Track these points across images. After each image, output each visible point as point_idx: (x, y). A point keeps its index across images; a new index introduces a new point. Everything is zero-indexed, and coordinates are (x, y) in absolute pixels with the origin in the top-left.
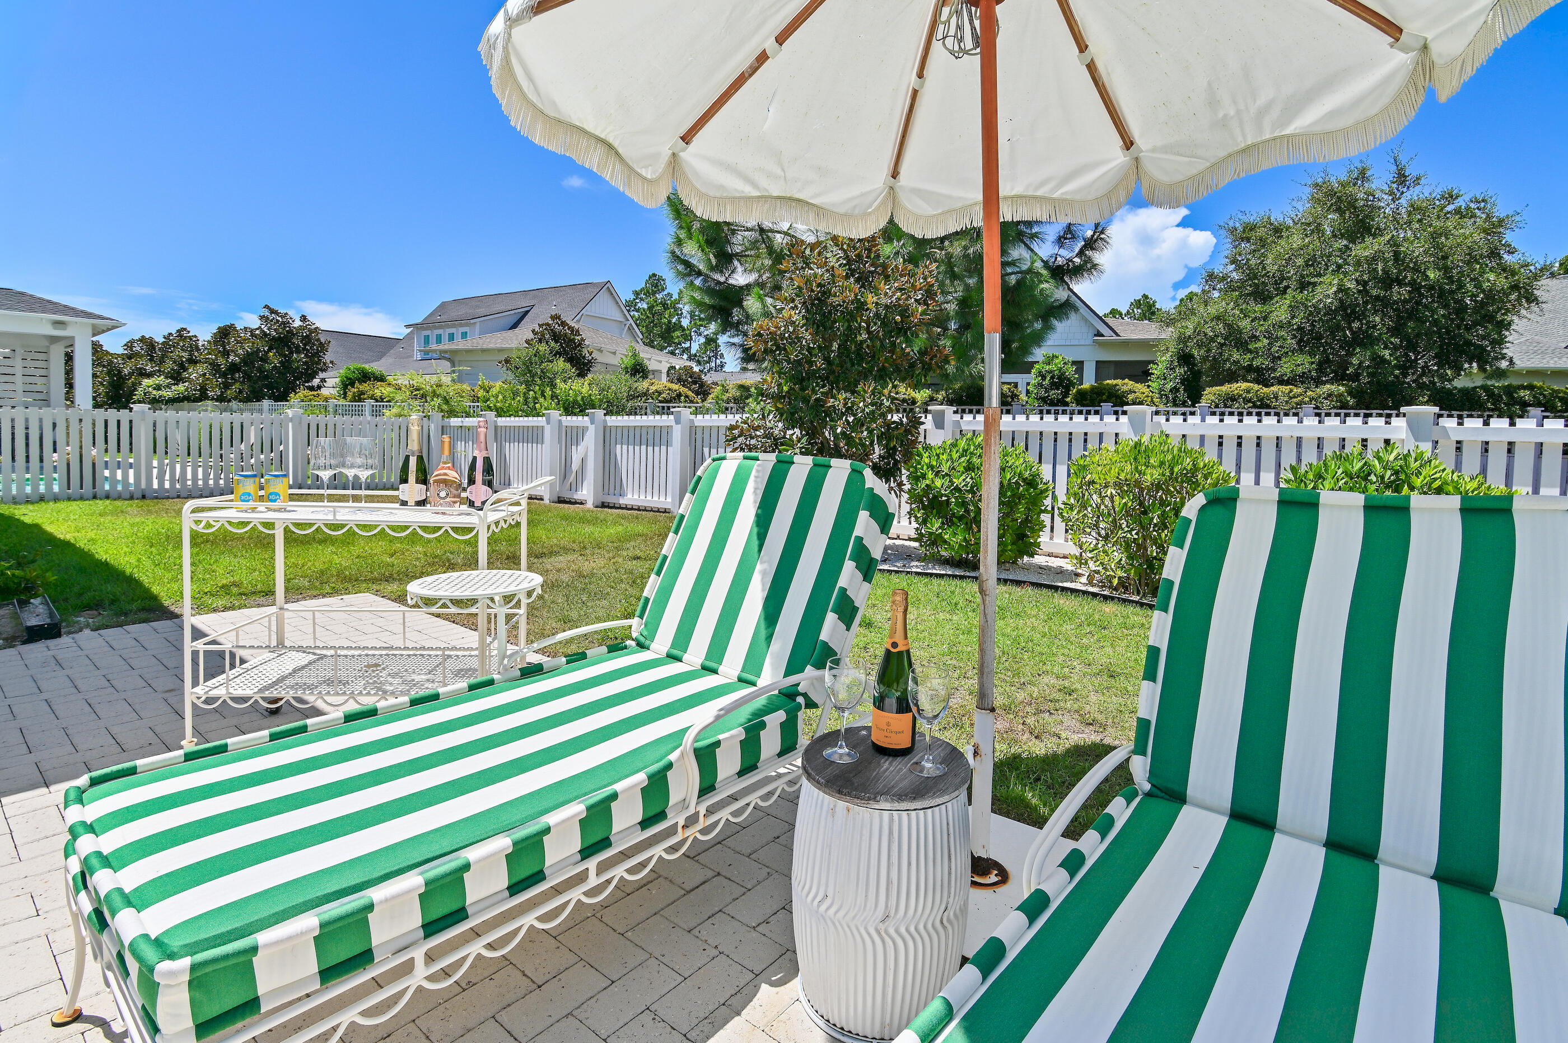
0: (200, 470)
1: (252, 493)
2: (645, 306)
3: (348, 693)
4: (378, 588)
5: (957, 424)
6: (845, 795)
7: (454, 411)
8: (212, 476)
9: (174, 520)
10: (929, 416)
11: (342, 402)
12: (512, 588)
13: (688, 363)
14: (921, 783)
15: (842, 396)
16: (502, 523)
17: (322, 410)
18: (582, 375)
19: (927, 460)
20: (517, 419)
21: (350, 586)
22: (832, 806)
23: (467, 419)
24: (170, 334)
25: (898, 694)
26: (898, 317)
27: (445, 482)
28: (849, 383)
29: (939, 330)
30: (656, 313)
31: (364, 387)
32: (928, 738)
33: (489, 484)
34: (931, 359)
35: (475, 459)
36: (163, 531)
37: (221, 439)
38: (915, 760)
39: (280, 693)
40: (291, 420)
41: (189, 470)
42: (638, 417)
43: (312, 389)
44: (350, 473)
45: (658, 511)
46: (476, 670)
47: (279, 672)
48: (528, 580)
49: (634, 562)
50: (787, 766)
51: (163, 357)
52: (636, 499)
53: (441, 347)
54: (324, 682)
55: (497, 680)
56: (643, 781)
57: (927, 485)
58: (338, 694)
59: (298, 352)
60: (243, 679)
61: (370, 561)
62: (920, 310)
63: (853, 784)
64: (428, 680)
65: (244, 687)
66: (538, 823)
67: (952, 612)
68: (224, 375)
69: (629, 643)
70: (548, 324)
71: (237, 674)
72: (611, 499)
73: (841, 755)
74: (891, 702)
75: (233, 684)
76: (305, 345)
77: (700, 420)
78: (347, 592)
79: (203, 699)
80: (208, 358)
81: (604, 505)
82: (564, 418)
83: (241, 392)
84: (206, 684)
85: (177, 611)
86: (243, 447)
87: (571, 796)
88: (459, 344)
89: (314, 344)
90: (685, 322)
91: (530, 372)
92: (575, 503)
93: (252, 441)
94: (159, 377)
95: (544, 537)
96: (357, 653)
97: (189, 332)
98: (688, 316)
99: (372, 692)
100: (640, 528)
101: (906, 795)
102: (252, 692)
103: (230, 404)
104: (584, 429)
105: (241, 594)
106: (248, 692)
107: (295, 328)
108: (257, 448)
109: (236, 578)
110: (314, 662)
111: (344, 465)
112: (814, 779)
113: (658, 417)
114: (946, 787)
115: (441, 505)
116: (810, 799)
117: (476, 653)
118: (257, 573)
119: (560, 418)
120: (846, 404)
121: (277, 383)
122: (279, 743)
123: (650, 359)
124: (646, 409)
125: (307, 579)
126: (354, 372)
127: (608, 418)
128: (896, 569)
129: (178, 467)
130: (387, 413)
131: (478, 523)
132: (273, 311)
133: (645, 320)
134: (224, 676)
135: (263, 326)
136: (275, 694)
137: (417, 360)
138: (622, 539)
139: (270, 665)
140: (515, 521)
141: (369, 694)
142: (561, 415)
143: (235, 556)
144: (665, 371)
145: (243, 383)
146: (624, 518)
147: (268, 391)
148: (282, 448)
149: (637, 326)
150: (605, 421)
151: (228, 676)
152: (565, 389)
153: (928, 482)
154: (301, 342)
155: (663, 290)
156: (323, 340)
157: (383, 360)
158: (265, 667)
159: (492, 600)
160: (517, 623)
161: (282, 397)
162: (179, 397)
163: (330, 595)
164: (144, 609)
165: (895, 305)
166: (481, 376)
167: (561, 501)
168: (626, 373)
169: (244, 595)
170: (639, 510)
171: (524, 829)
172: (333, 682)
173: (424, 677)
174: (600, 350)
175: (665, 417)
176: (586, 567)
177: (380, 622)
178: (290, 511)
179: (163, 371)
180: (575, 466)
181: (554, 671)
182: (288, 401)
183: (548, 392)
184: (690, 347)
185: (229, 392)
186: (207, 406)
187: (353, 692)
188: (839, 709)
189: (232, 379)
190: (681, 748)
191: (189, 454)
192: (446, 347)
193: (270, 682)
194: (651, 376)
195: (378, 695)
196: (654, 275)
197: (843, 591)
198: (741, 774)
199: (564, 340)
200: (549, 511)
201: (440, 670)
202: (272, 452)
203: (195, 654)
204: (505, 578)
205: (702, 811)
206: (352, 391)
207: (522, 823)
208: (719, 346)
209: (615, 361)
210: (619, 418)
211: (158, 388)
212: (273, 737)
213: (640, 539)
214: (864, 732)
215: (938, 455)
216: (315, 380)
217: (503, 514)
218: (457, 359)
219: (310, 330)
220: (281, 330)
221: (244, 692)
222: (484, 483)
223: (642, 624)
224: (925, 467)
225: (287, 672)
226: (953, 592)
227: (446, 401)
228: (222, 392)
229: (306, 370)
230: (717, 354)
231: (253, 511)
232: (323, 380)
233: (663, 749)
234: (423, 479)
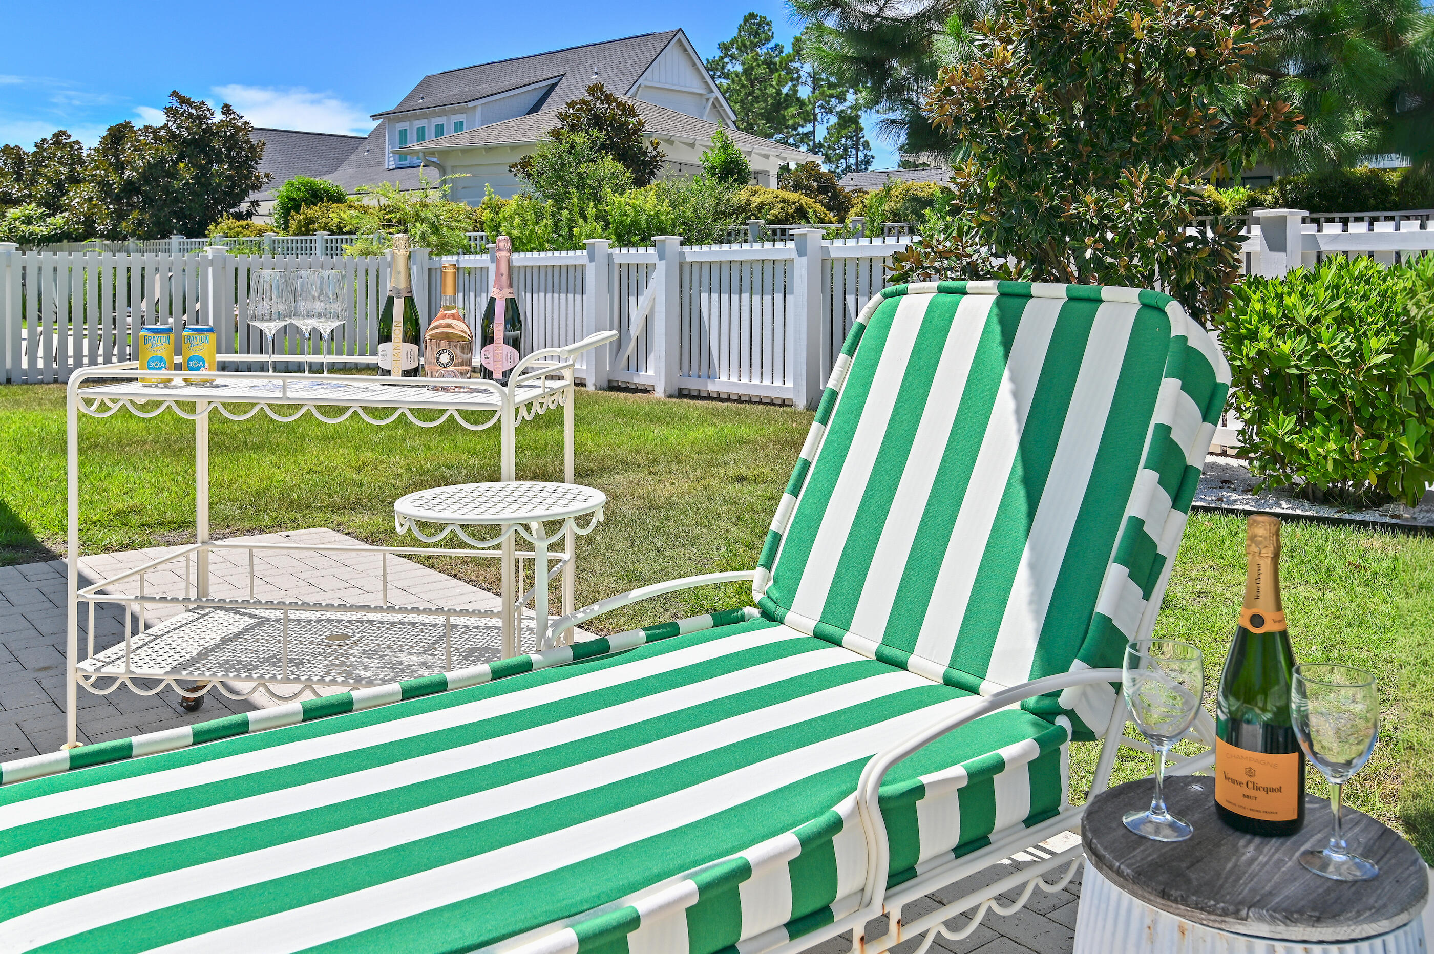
0: (86, 342)
1: (165, 357)
2: (739, 68)
3: (303, 678)
4: (340, 519)
5: (1311, 240)
6: (1176, 901)
7: (446, 244)
8: (101, 352)
9: (50, 415)
10: (1256, 230)
11: (282, 236)
12: (558, 510)
13: (811, 158)
14: (1328, 891)
15: (1090, 197)
16: (536, 408)
17: (255, 249)
18: (640, 182)
19: (1258, 306)
20: (542, 254)
21: (299, 516)
22: (1148, 921)
23: (466, 257)
24: (44, 140)
25: (1267, 716)
26: (1192, 49)
27: (448, 337)
28: (1106, 172)
29: (1264, 78)
30: (756, 79)
31: (314, 211)
32: (1334, 806)
33: (515, 343)
34: (1259, 123)
35: (492, 302)
36: (36, 430)
37: (115, 295)
38: (1307, 846)
39: (203, 674)
40: (211, 263)
41: (71, 340)
42: (735, 247)
43: (239, 216)
44: (306, 325)
45: (772, 403)
46: (499, 651)
47: (202, 642)
48: (581, 497)
49: (738, 486)
50: (1031, 850)
51: (36, 173)
52: (734, 383)
53: (425, 146)
54: (268, 660)
55: (537, 662)
56: (793, 849)
57: (1260, 352)
58: (287, 680)
59: (220, 162)
60: (150, 652)
61: (327, 478)
62: (1233, 32)
63: (1188, 881)
64: (423, 664)
65: (152, 663)
66: (618, 908)
67: (1322, 585)
68: (117, 199)
69: (747, 610)
70: (584, 102)
71: (141, 643)
72: (693, 384)
73: (1158, 827)
74: (1254, 731)
75: (136, 659)
76: (229, 150)
77: (840, 248)
78: (295, 525)
79: (92, 680)
80: (96, 175)
81: (682, 394)
82: (616, 251)
83: (140, 224)
84: (96, 656)
85: (56, 549)
86: (144, 306)
87: (672, 866)
88: (452, 141)
89: (241, 148)
90: (804, 92)
91: (561, 178)
92: (636, 390)
93: (157, 295)
94: (29, 204)
95: (589, 443)
96: (314, 615)
97: (69, 136)
98: (810, 80)
99: (340, 679)
100: (744, 431)
101: (1301, 912)
102: (162, 671)
103: (126, 243)
104: (649, 269)
105: (143, 525)
106: (157, 672)
107: (214, 124)
108: (163, 308)
109: (137, 502)
110: (252, 628)
111: (295, 314)
112: (1111, 867)
113: (768, 245)
114: (1380, 903)
115: (441, 376)
116: (1103, 906)
117: (496, 622)
118: (166, 494)
119: (610, 251)
120: (1099, 211)
121: (190, 209)
122: (205, 748)
123: (749, 153)
124: (746, 234)
125: (237, 504)
126: (299, 189)
127: (686, 249)
128: (1203, 504)
129: (55, 337)
130: (348, 249)
131: (500, 403)
132: (184, 101)
133: (738, 92)
134: (123, 645)
135: (170, 124)
136: (194, 675)
137: (389, 170)
138: (716, 448)
139: (188, 631)
140: (555, 404)
141: (334, 681)
142: (611, 246)
143: (135, 468)
144: (774, 171)
145: (143, 210)
146: (716, 413)
147: (178, 222)
148: (198, 306)
149: (727, 100)
150: (682, 254)
151: (128, 646)
152: (619, 202)
153: (1262, 346)
154: (224, 145)
155: (768, 40)
156: (254, 141)
157: (340, 171)
158: (181, 634)
159: (527, 528)
160: (560, 574)
161: (197, 231)
162: (56, 234)
163: (269, 529)
164: (8, 546)
165: (1185, 29)
166: (488, 188)
167: (613, 387)
168: (714, 174)
169: (149, 526)
170: (739, 401)
171: (596, 916)
172: (280, 660)
173: (415, 658)
174: (670, 141)
175: (779, 245)
176: (660, 491)
177: (345, 573)
178: (218, 386)
179: (35, 196)
180: (636, 329)
181: (627, 653)
182: (206, 236)
183: (591, 211)
184: (813, 132)
185: (124, 224)
186: (94, 246)
187: (310, 679)
188: (1152, 736)
189: (129, 205)
190: (856, 794)
191: (70, 320)
192: (433, 146)
193: (188, 657)
194: (752, 181)
195: (348, 684)
196: (752, 16)
197: (1137, 524)
198: (961, 850)
199: (612, 125)
200: (596, 402)
201: (439, 649)
202: (184, 313)
203: (83, 607)
204: (545, 494)
205: (895, 914)
206: (296, 219)
207: (594, 905)
208: (862, 129)
209: (694, 157)
210: (705, 248)
211: (28, 221)
212: (200, 738)
213: (745, 450)
214: (1197, 787)
215: (1280, 297)
216: (243, 205)
217: (539, 391)
218: (449, 163)
219: (238, 129)
220: (195, 129)
221: (150, 671)
222: (506, 342)
223: (769, 580)
224: (1255, 319)
225: (213, 642)
226: (1320, 549)
227: (436, 229)
228: (113, 225)
229: (232, 188)
230: (858, 143)
231: (166, 386)
232: (255, 203)
233: (824, 795)
234: (414, 337)
